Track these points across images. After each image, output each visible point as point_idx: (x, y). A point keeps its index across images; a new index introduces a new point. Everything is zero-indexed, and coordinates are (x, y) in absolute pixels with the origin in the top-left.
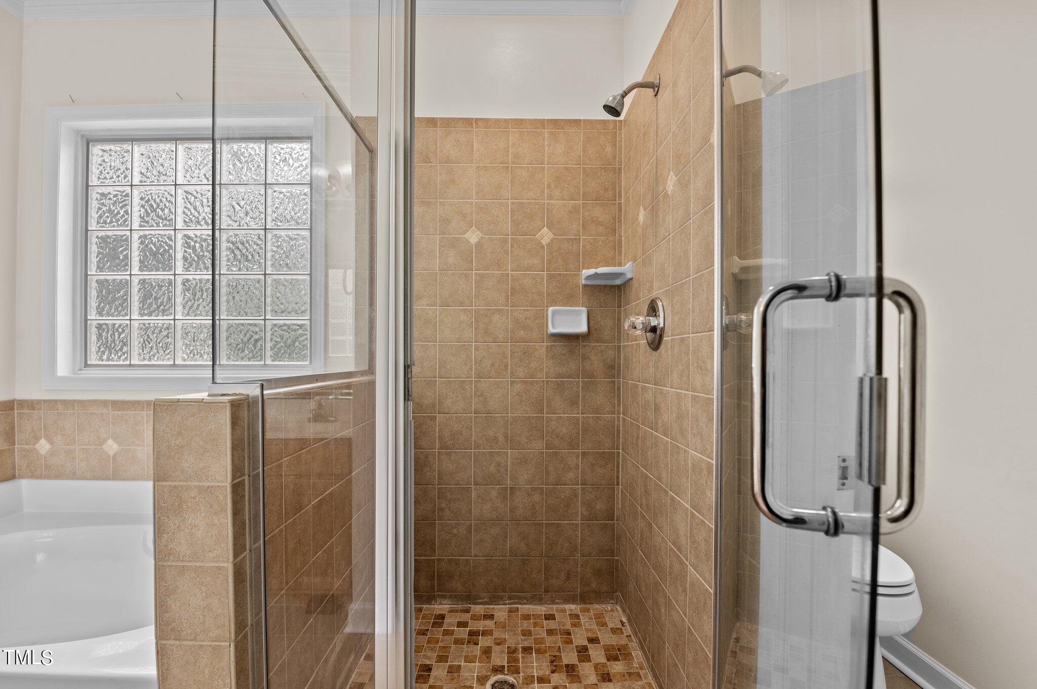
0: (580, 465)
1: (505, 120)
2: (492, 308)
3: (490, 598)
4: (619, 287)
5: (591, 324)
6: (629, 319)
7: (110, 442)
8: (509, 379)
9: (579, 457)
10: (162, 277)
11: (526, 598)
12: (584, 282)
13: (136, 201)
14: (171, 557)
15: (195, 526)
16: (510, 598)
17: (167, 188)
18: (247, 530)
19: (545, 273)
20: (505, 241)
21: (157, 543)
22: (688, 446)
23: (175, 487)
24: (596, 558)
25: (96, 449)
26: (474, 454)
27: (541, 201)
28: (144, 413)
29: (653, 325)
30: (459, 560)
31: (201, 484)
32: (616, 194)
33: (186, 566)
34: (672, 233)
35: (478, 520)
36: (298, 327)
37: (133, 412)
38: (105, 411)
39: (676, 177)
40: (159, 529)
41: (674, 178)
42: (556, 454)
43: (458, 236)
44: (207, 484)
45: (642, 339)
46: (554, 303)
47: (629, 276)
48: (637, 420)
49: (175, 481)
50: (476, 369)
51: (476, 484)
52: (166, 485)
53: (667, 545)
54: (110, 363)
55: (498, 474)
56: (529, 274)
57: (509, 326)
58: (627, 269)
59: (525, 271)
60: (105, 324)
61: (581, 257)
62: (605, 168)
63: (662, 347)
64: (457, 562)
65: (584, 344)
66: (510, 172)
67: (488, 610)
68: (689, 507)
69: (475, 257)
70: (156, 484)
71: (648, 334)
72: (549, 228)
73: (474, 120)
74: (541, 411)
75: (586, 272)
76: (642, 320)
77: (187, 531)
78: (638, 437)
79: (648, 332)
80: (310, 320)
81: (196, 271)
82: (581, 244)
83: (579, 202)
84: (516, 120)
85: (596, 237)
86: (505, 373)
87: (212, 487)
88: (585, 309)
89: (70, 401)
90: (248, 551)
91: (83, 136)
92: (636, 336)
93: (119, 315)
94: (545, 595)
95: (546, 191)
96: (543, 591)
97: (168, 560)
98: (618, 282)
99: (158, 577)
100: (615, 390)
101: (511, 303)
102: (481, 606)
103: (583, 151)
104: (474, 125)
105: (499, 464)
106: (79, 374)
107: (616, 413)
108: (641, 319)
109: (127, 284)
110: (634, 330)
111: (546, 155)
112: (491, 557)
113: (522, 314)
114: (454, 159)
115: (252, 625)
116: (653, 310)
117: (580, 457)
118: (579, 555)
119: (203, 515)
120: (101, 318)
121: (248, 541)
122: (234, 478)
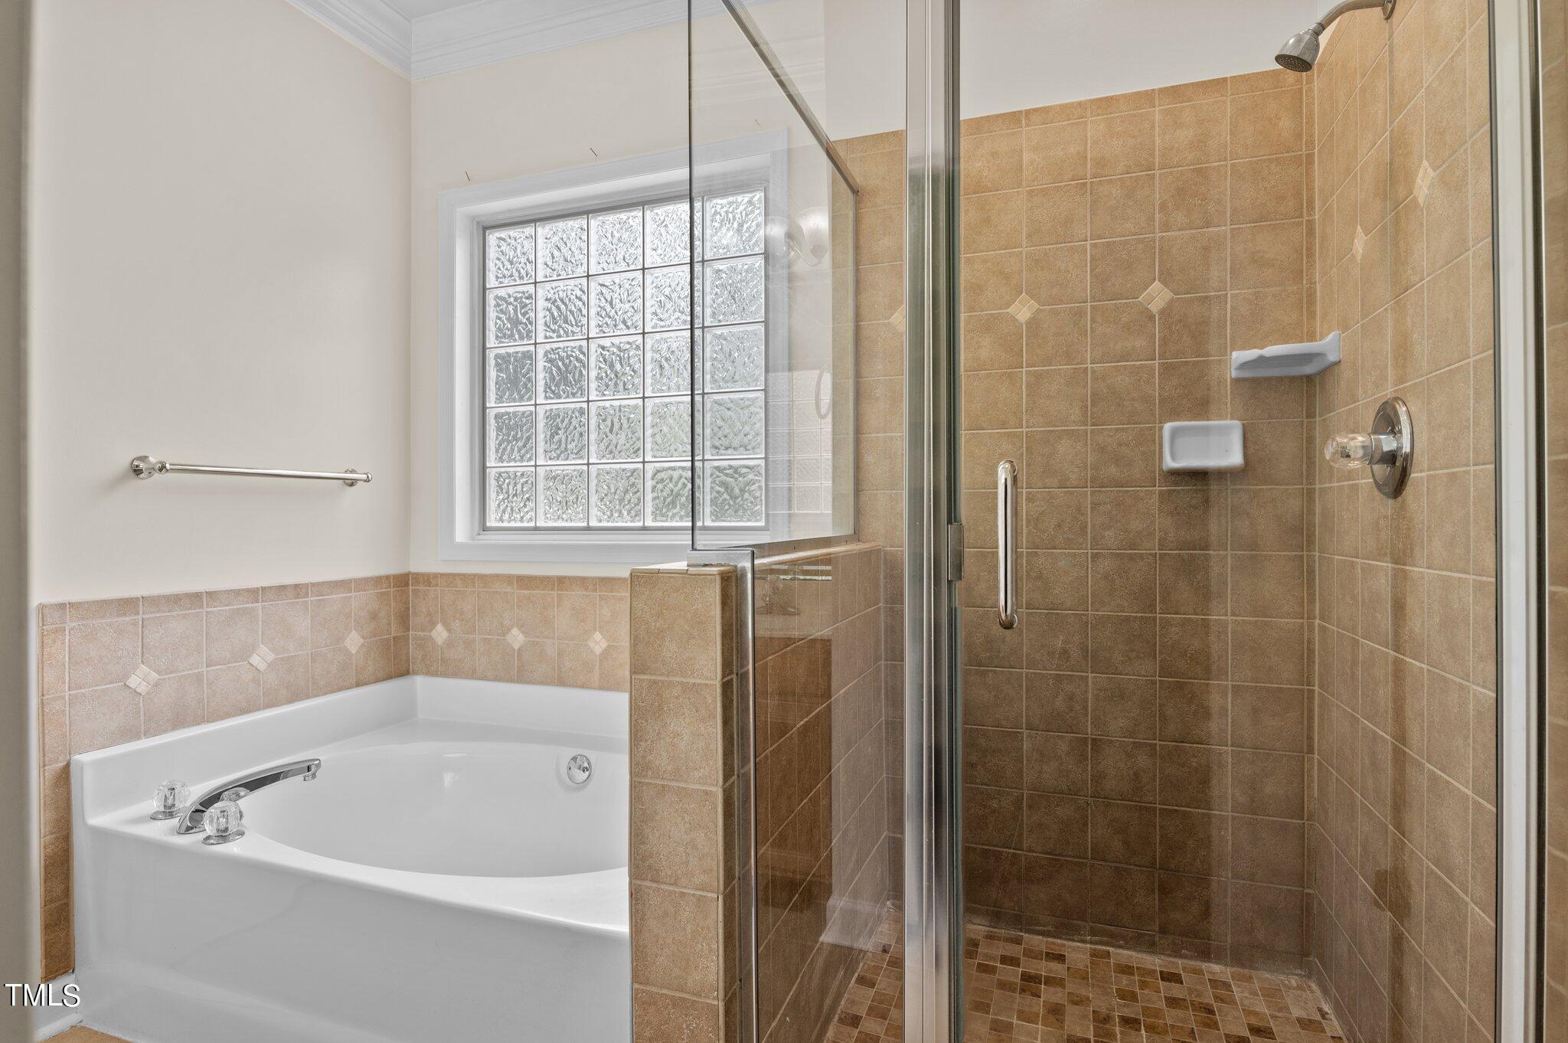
0: (1230, 708)
1: (1080, 104)
2: (1057, 429)
3: (1056, 927)
4: (1309, 379)
5: (1251, 451)
6: (1334, 440)
7: (515, 631)
8: (1090, 551)
9: (1226, 695)
10: (573, 406)
11: (1123, 938)
12: (1234, 374)
13: (541, 303)
14: (650, 773)
15: (678, 735)
16: (1093, 932)
17: (578, 281)
18: (736, 748)
19: (1157, 362)
20: (1080, 313)
21: (633, 753)
22: (1466, 677)
23: (655, 682)
24: (1265, 885)
25: (498, 640)
26: (1027, 676)
27: (1147, 236)
28: (555, 593)
29: (1386, 449)
30: (1001, 853)
31: (684, 680)
32: (1302, 204)
33: (667, 785)
34: (1428, 276)
35: (1035, 789)
36: (748, 470)
37: (541, 592)
38: (509, 589)
39: (1435, 170)
40: (636, 735)
41: (1432, 173)
42: (1180, 686)
43: (997, 312)
44: (692, 681)
45: (1365, 478)
46: (1175, 414)
47: (1332, 358)
48: (1354, 630)
49: (655, 674)
50: (1029, 533)
51: (1030, 727)
52: (643, 680)
53: (1422, 866)
54: (513, 524)
55: (1071, 715)
56: (1125, 367)
57: (1089, 459)
58: (1329, 344)
59: (1118, 362)
60: (507, 473)
61: (1229, 328)
62: (1277, 159)
63: (1409, 491)
64: (998, 856)
65: (1235, 487)
66: (1088, 194)
67: (1052, 946)
68: (1470, 793)
69: (1027, 344)
70: (633, 677)
71: (1375, 467)
72: (1164, 282)
73: (1024, 114)
74: (1151, 608)
75: (1240, 356)
76: (1363, 442)
77: (668, 740)
78: (1354, 663)
79: (1377, 463)
80: (766, 458)
81: (614, 395)
82: (1229, 305)
83: (1223, 228)
84: (1100, 99)
85: (1261, 289)
86: (1081, 540)
87: (699, 684)
88: (1237, 423)
89: (470, 575)
90: (735, 777)
91: (478, 223)
92: (1349, 472)
93: (522, 459)
94: (1161, 939)
95: (1157, 216)
96: (1157, 929)
97: (646, 776)
98: (1308, 369)
99: (633, 796)
100: (1305, 575)
101: (1092, 418)
102: (1041, 937)
103: (1232, 133)
104: (1023, 122)
105: (1071, 697)
106: (478, 540)
107: (1306, 616)
108: (1360, 439)
109: (531, 418)
110: (1345, 461)
111: (1157, 153)
112: (1059, 855)
113: (1111, 436)
114: (989, 185)
115: (739, 879)
116: (1387, 421)
117: (1230, 695)
118: (1230, 875)
119: (687, 720)
120: (501, 464)
121: (736, 761)
122: (723, 677)
